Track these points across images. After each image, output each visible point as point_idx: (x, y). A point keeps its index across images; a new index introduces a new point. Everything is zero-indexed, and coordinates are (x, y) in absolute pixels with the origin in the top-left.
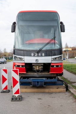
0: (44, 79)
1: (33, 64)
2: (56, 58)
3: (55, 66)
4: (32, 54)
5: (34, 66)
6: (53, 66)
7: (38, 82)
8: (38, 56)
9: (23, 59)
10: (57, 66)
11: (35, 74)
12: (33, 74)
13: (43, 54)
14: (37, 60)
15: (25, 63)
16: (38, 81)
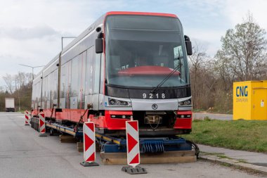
0: (163, 139)
1: (147, 113)
2: (183, 102)
3: (182, 116)
4: (145, 95)
5: (146, 116)
6: (180, 116)
7: (153, 145)
8: (155, 98)
9: (129, 104)
10: (186, 116)
11: (149, 130)
12: (145, 130)
13: (163, 95)
14: (154, 105)
15: (133, 111)
16: (153, 142)
